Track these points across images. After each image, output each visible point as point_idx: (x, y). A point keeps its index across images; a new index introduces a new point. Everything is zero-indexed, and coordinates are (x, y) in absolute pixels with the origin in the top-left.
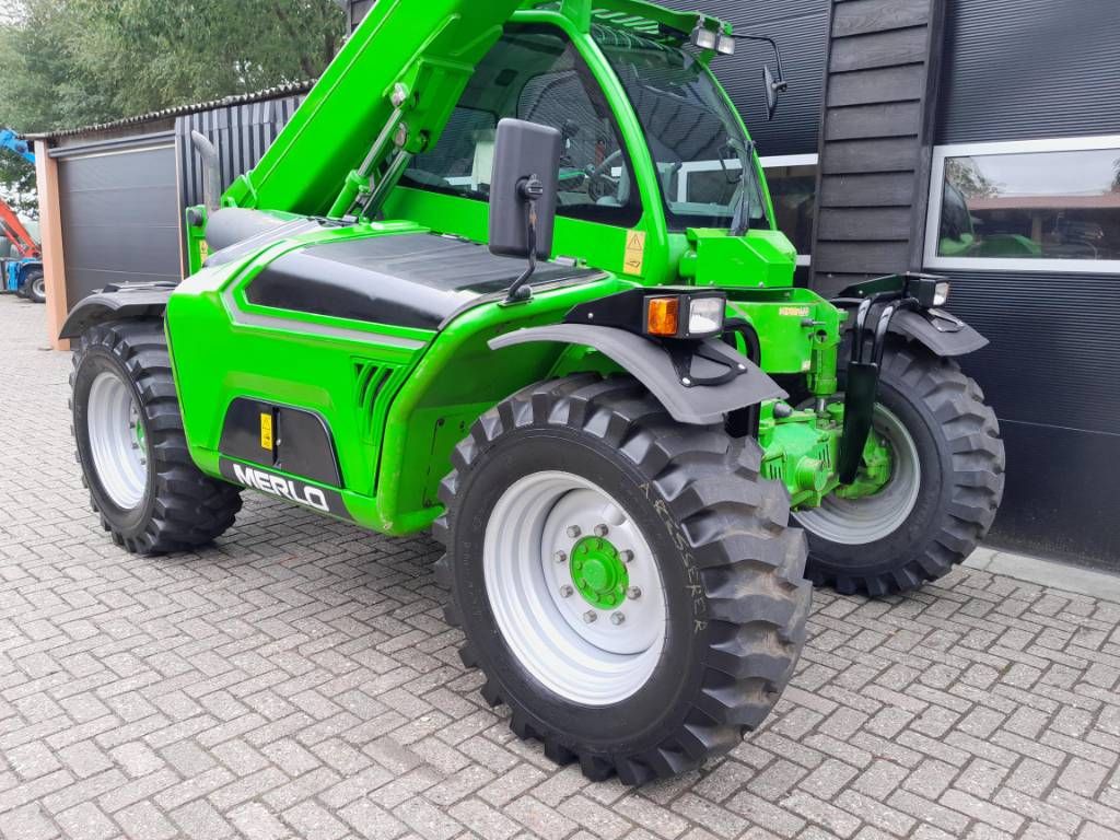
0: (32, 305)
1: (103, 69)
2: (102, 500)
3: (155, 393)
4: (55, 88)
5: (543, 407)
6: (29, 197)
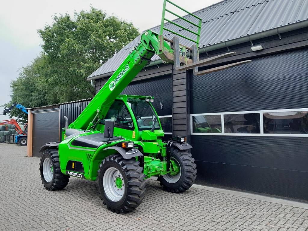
0: (21, 146)
1: (43, 90)
2: (44, 181)
3: (55, 161)
4: (31, 94)
5: (110, 158)
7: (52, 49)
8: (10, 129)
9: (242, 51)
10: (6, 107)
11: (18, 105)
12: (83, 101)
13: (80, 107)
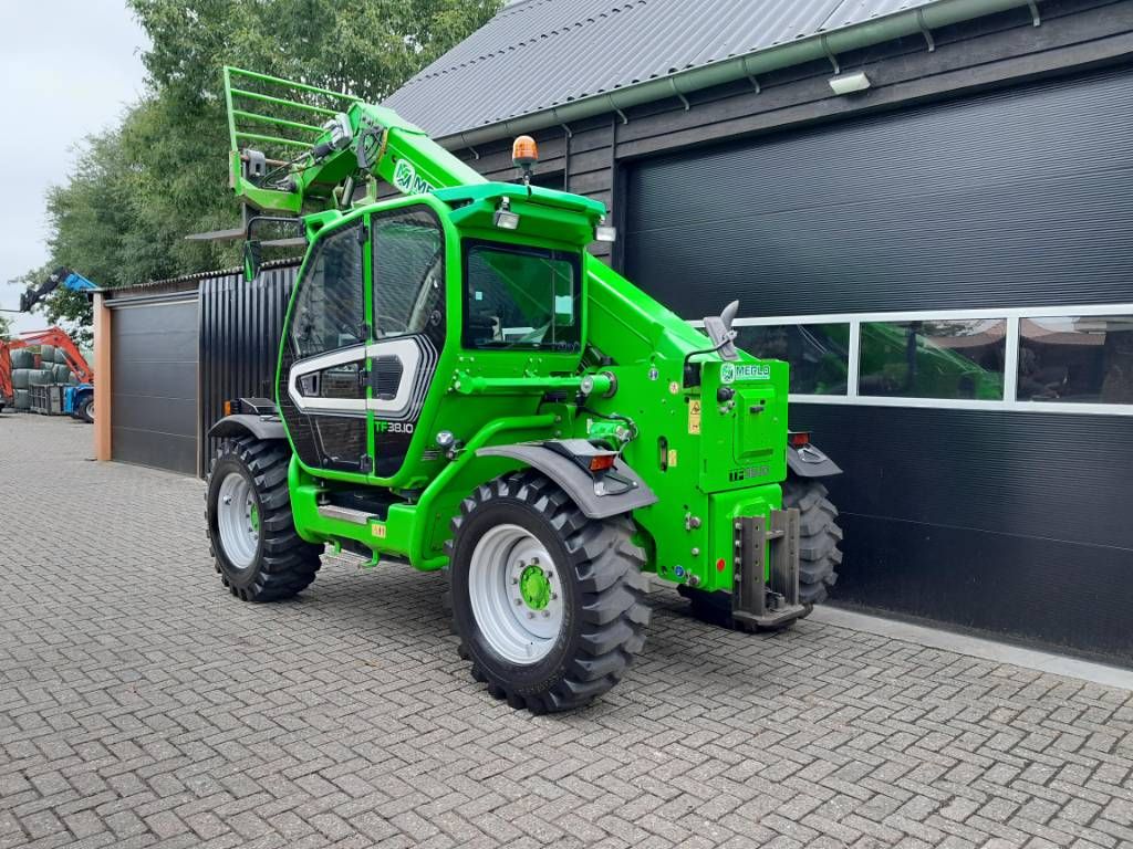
1: (161, 223)
4: (120, 237)
6: (89, 329)
7: (180, 70)
8: (50, 364)
9: (801, 94)
10: (35, 282)
11: (71, 278)
12: (276, 266)
13: (266, 290)
